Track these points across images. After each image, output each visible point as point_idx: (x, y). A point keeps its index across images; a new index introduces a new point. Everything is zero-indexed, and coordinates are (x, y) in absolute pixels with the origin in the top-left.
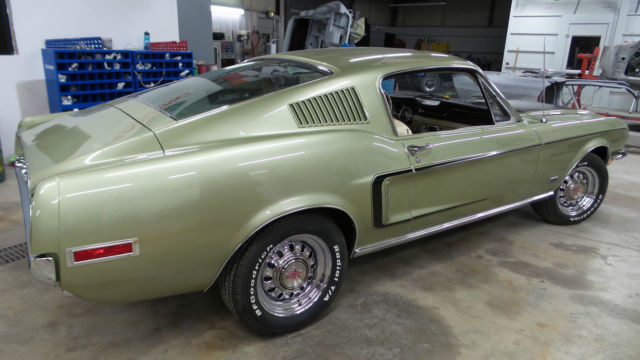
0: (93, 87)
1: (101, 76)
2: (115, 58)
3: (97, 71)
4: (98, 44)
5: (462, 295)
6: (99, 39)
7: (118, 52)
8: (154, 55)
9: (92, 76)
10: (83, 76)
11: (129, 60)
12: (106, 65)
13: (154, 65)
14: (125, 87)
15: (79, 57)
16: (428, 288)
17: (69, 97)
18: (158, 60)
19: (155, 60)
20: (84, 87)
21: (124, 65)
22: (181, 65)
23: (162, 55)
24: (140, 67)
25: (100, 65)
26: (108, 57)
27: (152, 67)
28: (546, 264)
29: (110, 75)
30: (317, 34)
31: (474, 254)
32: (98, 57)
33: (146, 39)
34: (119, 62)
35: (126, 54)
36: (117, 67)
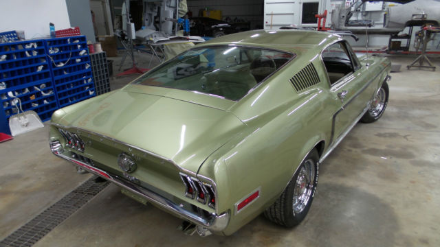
0: (20, 72)
1: (24, 62)
2: (33, 46)
3: (21, 59)
4: (14, 36)
5: (362, 174)
6: (14, 32)
7: (33, 42)
8: (60, 41)
9: (17, 63)
10: (11, 65)
11: (43, 47)
12: (27, 53)
13: (61, 49)
14: (43, 69)
15: (6, 49)
16: (343, 176)
17: (4, 83)
18: (63, 45)
19: (61, 45)
20: (13, 73)
21: (40, 51)
22: (79, 46)
23: (65, 40)
24: (51, 52)
25: (23, 54)
26: (27, 47)
27: (60, 51)
28: (383, 147)
29: (31, 60)
30: (151, 12)
31: (345, 150)
32: (20, 48)
33: (51, 29)
34: (36, 50)
35: (40, 42)
36: (35, 54)
